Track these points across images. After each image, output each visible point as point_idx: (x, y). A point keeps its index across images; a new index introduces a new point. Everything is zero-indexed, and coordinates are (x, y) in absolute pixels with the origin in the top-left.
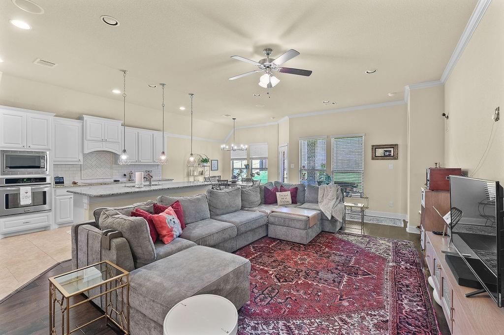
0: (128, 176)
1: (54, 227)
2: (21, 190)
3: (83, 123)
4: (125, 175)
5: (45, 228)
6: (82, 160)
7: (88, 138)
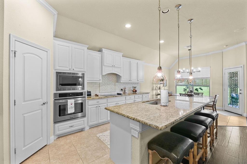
0: (123, 90)
1: (87, 128)
2: (68, 102)
3: (102, 54)
4: (122, 90)
5: (82, 130)
6: (101, 80)
7: (105, 64)
